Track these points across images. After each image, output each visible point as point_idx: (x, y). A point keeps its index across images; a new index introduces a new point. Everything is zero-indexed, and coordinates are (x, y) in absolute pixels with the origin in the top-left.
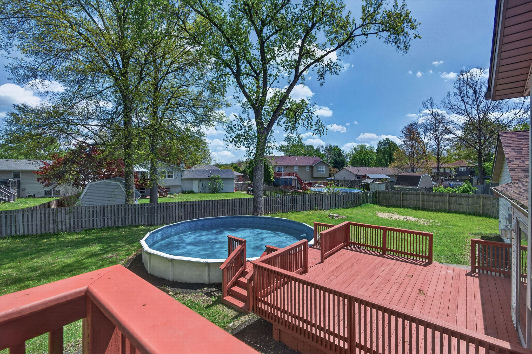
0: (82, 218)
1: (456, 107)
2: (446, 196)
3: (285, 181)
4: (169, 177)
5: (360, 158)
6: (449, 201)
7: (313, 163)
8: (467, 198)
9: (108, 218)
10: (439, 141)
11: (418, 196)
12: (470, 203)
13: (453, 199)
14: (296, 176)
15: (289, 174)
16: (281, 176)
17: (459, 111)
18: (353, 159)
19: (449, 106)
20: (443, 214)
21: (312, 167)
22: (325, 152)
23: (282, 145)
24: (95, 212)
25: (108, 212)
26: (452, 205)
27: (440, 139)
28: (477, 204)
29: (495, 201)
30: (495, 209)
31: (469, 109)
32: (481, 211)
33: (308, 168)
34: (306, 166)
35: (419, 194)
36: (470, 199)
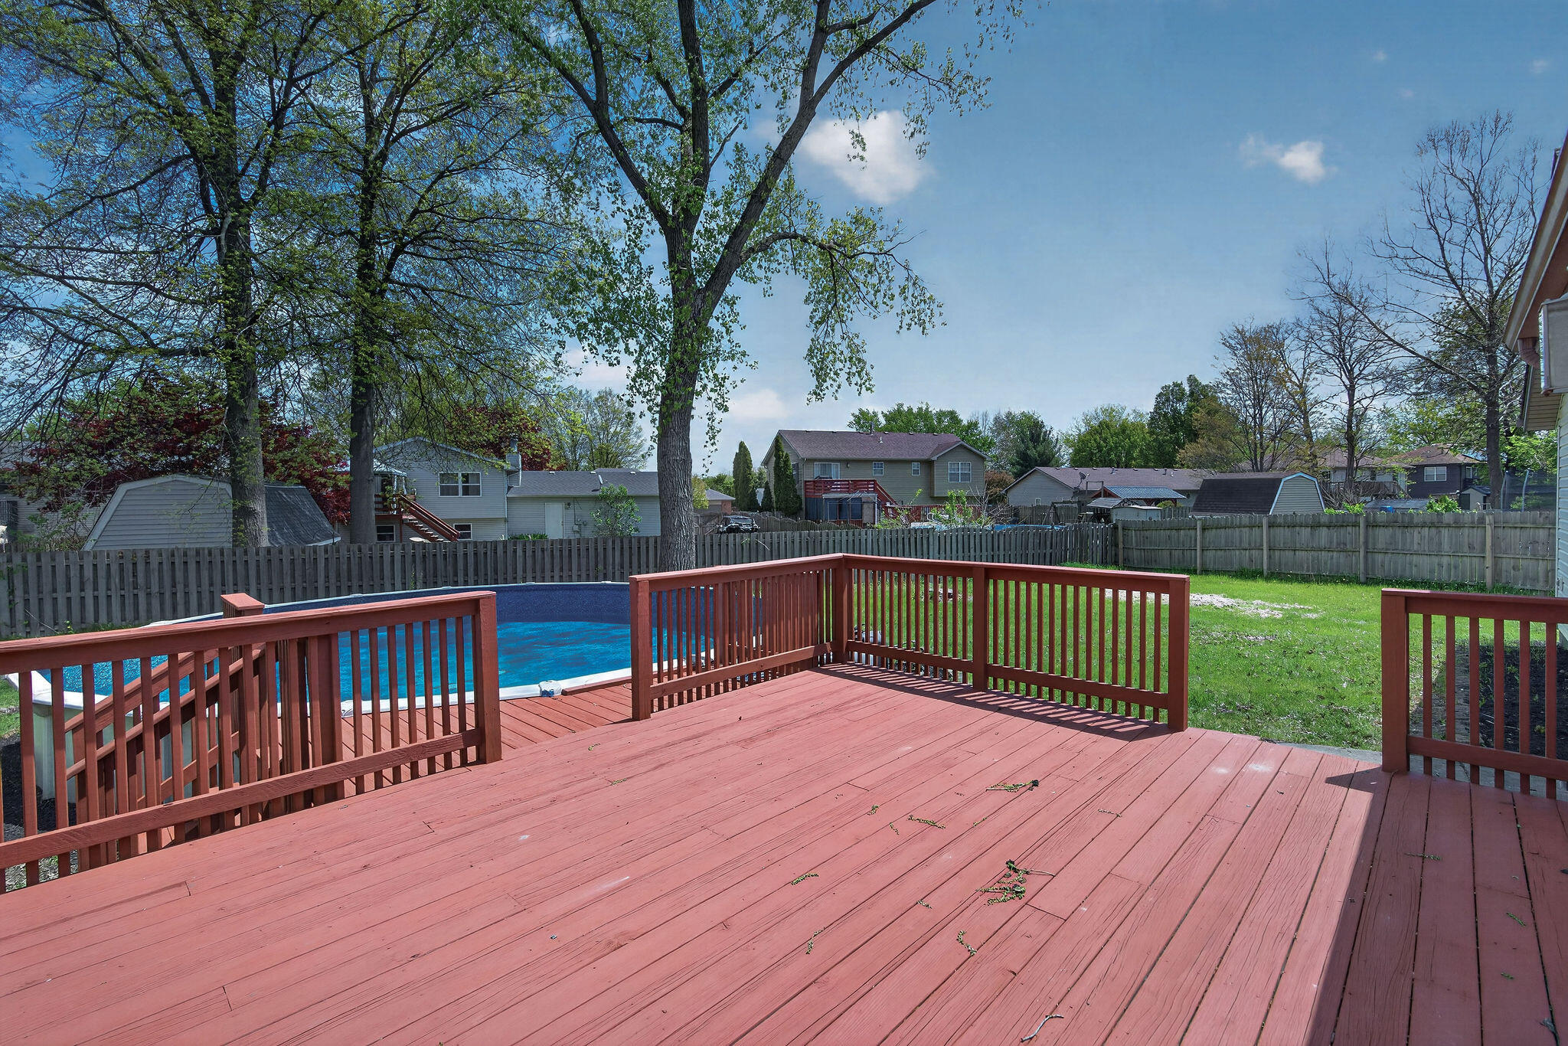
0: (54, 590)
1: (1410, 253)
2: (1356, 525)
3: (840, 506)
4: (466, 491)
5: (1099, 447)
6: (1366, 543)
7: (933, 454)
8: (1433, 530)
9: (149, 595)
10: (1351, 379)
11: (1256, 531)
12: (1446, 547)
13: (1382, 536)
14: (875, 490)
15: (855, 485)
16: (827, 491)
17: (1419, 264)
18: (1077, 452)
19: (1387, 252)
20: (1342, 589)
21: (928, 464)
22: (993, 432)
23: (862, 412)
24: (102, 573)
25: (147, 572)
26: (1379, 557)
27: (1356, 371)
28: (1471, 547)
29: (1542, 534)
30: (1542, 566)
31: (1454, 255)
32: (1488, 573)
33: (915, 466)
34: (910, 462)
35: (1260, 526)
36: (1445, 532)
